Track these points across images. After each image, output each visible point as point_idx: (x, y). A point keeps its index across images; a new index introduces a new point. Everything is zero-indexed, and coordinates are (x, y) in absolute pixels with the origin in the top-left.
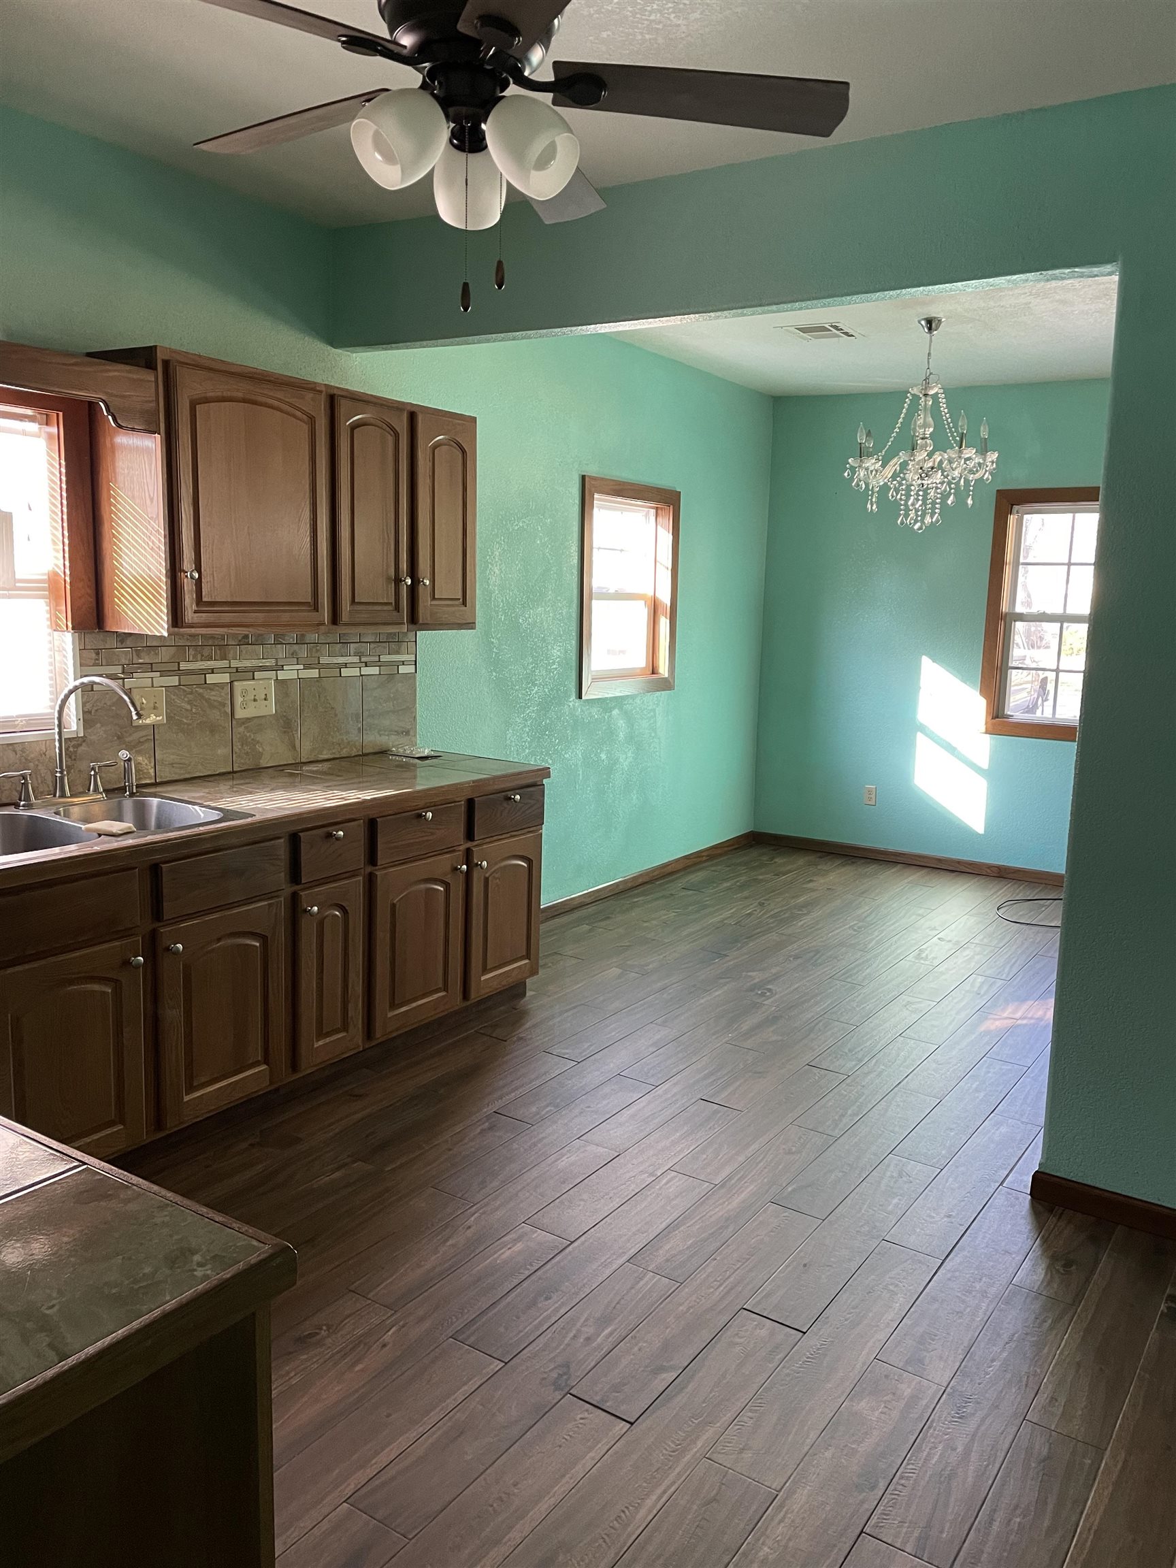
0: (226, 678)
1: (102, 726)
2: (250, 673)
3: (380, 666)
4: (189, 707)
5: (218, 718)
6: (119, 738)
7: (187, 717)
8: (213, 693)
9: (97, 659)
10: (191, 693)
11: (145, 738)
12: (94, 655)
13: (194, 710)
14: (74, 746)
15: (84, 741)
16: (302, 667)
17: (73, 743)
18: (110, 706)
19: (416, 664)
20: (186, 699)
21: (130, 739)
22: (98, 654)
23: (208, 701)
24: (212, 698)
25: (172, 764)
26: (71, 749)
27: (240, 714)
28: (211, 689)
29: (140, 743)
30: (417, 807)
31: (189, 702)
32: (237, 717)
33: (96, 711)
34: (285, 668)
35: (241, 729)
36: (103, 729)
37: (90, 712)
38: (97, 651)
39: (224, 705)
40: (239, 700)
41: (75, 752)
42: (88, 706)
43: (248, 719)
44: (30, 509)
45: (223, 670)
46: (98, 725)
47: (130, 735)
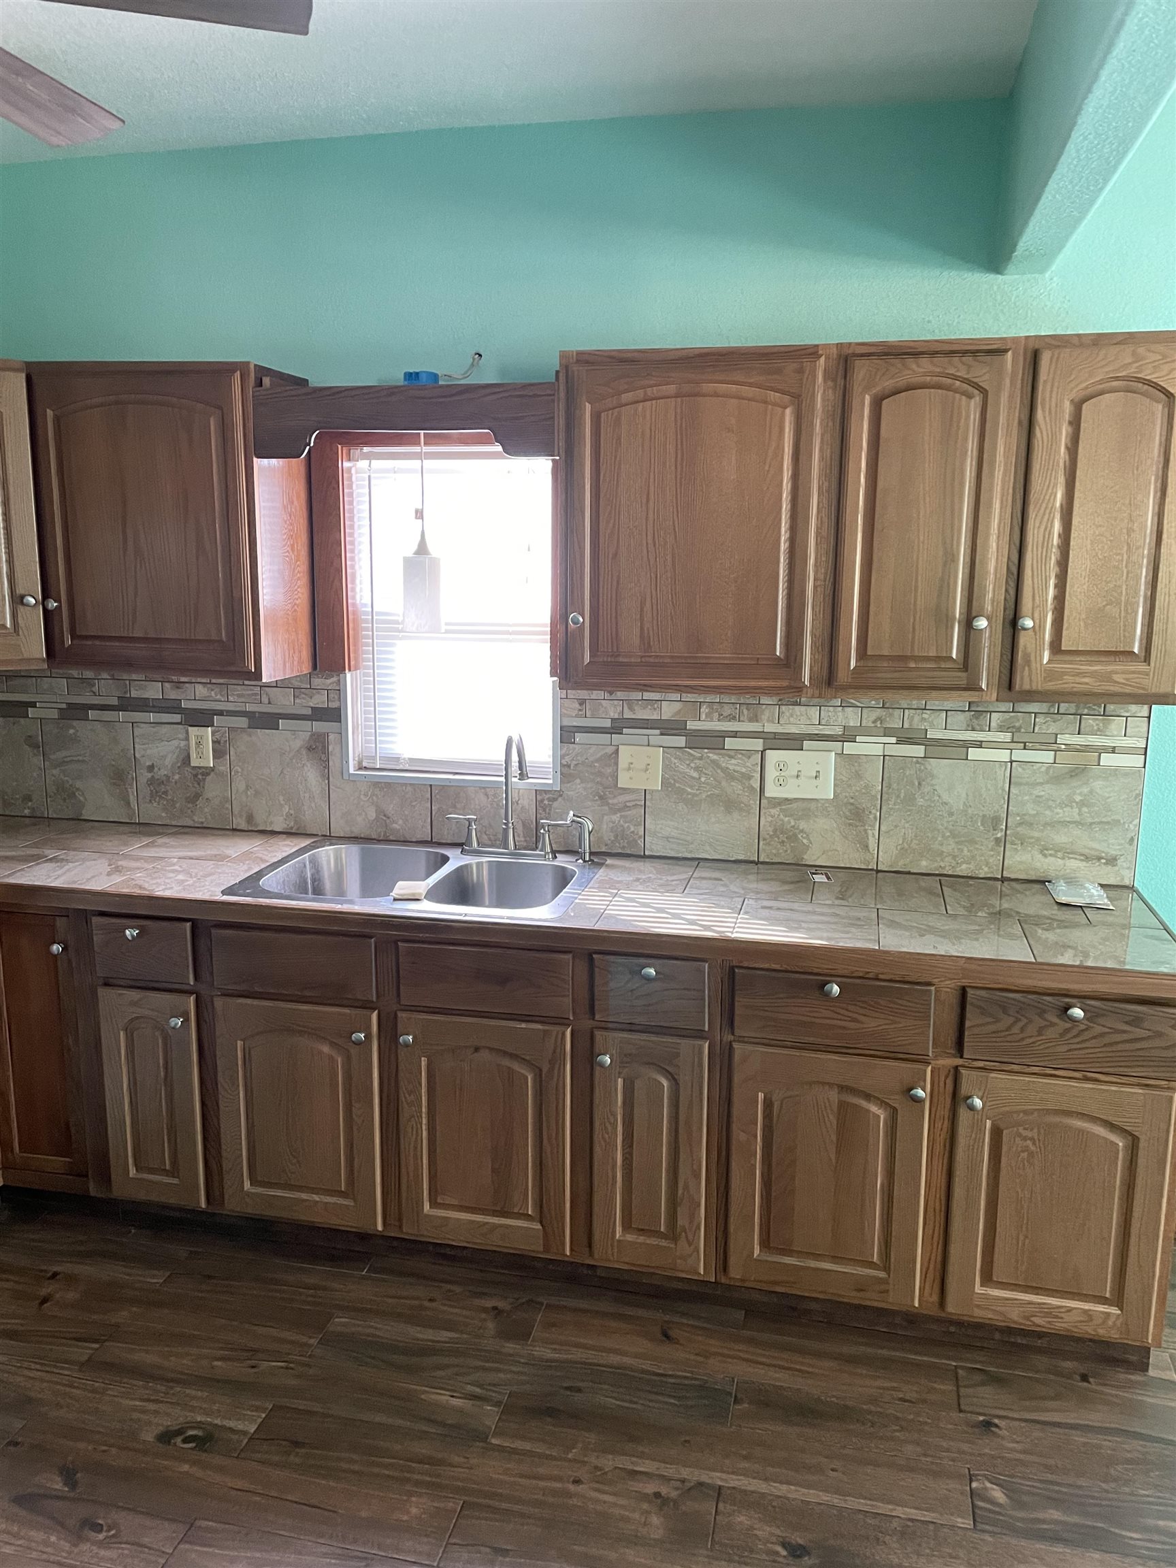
0: (758, 744)
1: (582, 782)
2: (794, 742)
3: (1056, 751)
4: (695, 775)
5: (740, 792)
6: (601, 798)
7: (691, 787)
8: (733, 761)
9: (580, 710)
10: (701, 758)
11: (633, 803)
12: (577, 706)
13: (703, 779)
14: (549, 800)
15: (561, 796)
16: (894, 740)
17: (547, 796)
18: (592, 762)
19: (1145, 754)
20: (692, 765)
21: (615, 801)
22: (581, 704)
23: (725, 770)
24: (731, 767)
25: (667, 838)
26: (546, 802)
27: (771, 791)
28: (731, 757)
29: (626, 807)
30: (833, 972)
31: (697, 769)
32: (767, 794)
33: (576, 765)
34: (858, 738)
35: (775, 811)
36: (584, 785)
37: (569, 766)
38: (582, 702)
39: (750, 778)
40: (771, 774)
41: (550, 805)
42: (567, 759)
43: (786, 799)
44: (529, 550)
45: (757, 735)
46: (578, 781)
47: (615, 797)
